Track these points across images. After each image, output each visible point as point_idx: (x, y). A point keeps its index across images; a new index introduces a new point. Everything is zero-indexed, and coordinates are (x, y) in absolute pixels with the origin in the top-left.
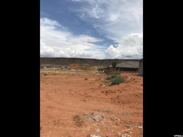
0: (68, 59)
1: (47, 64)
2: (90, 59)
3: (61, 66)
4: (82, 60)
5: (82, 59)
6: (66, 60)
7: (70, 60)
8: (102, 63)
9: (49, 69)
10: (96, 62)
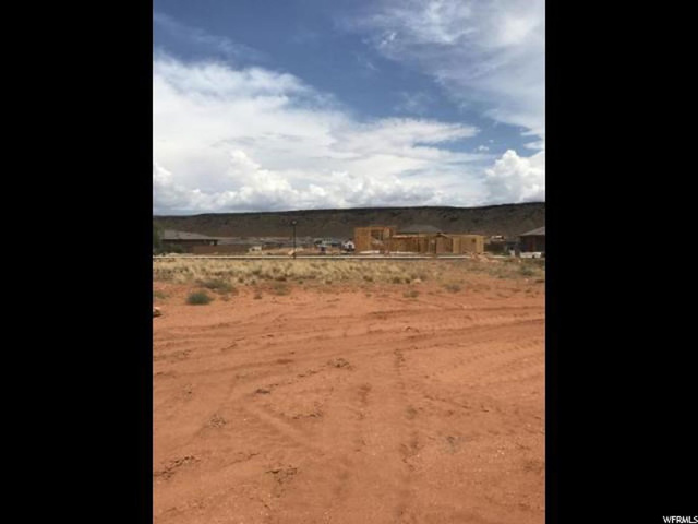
0: (342, 215)
1: (269, 236)
2: (425, 208)
3: (316, 240)
4: (394, 215)
5: (396, 212)
6: (334, 216)
7: (349, 215)
8: (476, 221)
9: (269, 254)
10: (453, 220)
